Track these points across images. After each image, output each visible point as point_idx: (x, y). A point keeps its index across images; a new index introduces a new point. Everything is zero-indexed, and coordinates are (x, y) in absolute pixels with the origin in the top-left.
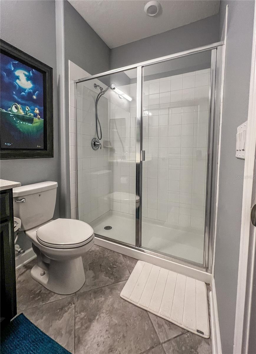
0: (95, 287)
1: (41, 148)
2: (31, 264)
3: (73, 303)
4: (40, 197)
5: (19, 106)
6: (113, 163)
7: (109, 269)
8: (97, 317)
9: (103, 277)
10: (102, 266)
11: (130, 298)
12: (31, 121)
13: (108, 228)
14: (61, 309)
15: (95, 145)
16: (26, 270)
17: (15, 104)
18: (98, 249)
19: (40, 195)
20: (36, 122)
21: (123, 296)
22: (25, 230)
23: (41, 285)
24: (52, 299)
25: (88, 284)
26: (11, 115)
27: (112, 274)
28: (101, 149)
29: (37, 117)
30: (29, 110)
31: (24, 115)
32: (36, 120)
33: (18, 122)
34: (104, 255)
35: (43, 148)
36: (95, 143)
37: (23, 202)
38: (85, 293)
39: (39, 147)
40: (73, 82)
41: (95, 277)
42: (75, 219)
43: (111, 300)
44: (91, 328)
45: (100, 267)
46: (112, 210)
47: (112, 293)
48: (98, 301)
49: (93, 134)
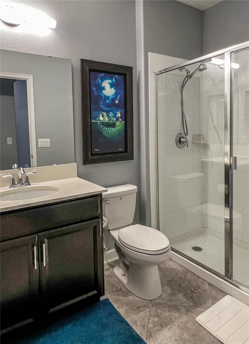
0: (170, 303)
1: (122, 151)
2: (113, 264)
3: (148, 308)
4: (121, 200)
5: (105, 114)
6: (206, 162)
7: (188, 291)
8: (169, 327)
9: (180, 296)
10: (181, 286)
11: (206, 325)
12: (113, 125)
13: (197, 249)
14: (138, 308)
15: (180, 142)
16: (110, 268)
17: (102, 113)
18: (180, 268)
19: (121, 199)
20: (119, 126)
21: (199, 321)
22: (110, 229)
23: (122, 284)
24: (131, 298)
25: (163, 297)
26: (99, 124)
27: (191, 298)
28: (187, 146)
29: (118, 121)
30: (112, 116)
31: (108, 121)
32: (118, 123)
33: (104, 128)
34: (185, 276)
35: (124, 150)
36: (180, 139)
37: (108, 203)
38: (160, 304)
39: (121, 149)
40: (154, 74)
41: (172, 295)
42: (155, 229)
43: (185, 319)
44: (162, 331)
45: (179, 287)
46: (205, 227)
47: (187, 314)
48: (172, 315)
49: (178, 128)
